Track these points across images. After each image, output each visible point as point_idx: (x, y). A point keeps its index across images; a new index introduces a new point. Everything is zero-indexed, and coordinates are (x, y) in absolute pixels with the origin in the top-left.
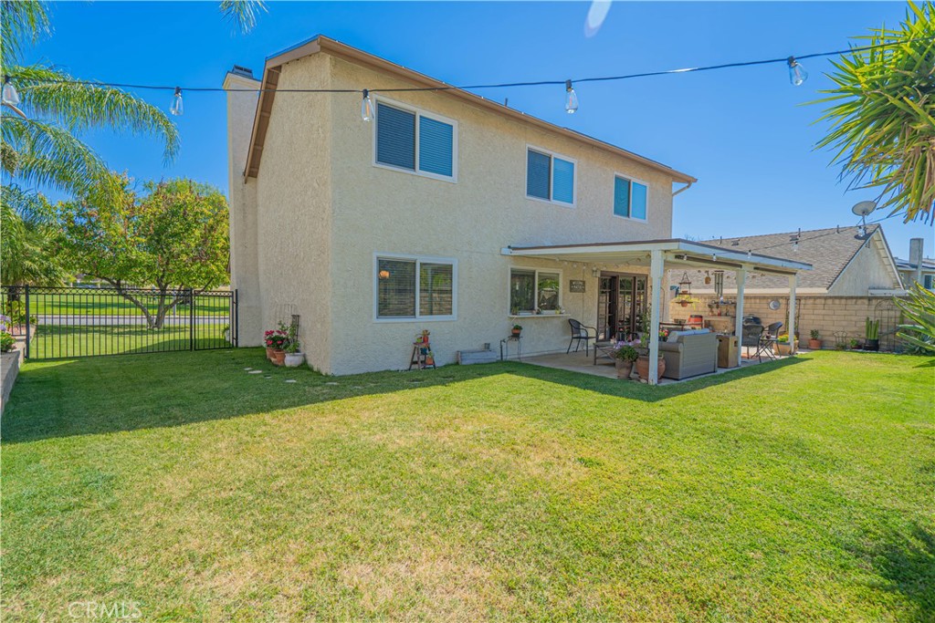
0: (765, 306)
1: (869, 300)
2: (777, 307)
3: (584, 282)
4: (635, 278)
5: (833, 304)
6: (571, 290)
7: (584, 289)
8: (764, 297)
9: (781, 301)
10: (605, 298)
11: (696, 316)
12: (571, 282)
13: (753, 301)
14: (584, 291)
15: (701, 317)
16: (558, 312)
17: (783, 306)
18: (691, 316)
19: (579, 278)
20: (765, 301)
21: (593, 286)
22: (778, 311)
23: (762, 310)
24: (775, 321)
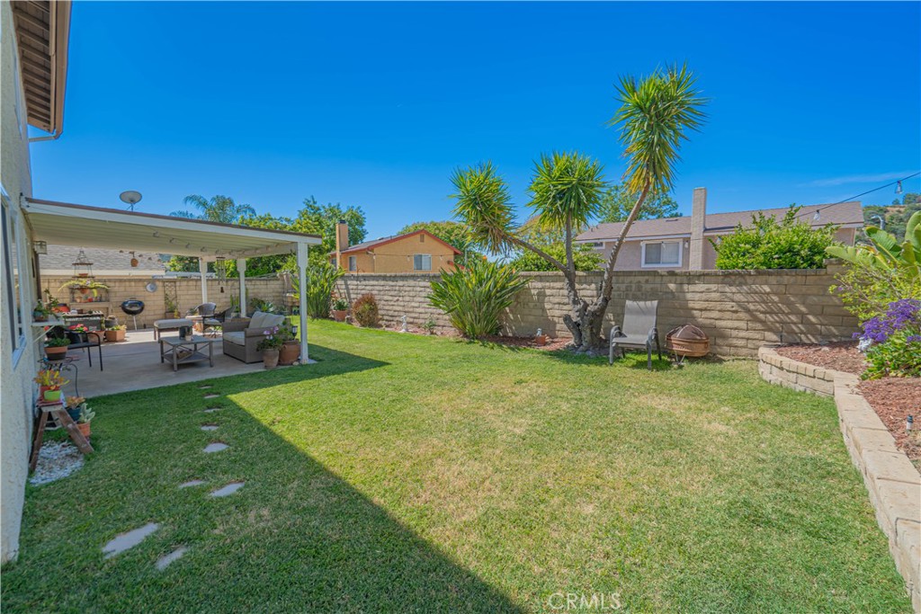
0: (142, 289)
2: (154, 289)
9: (157, 283)
13: (127, 284)
15: (65, 305)
17: (160, 289)
20: (140, 284)
22: (155, 293)
23: (141, 293)
24: (154, 303)
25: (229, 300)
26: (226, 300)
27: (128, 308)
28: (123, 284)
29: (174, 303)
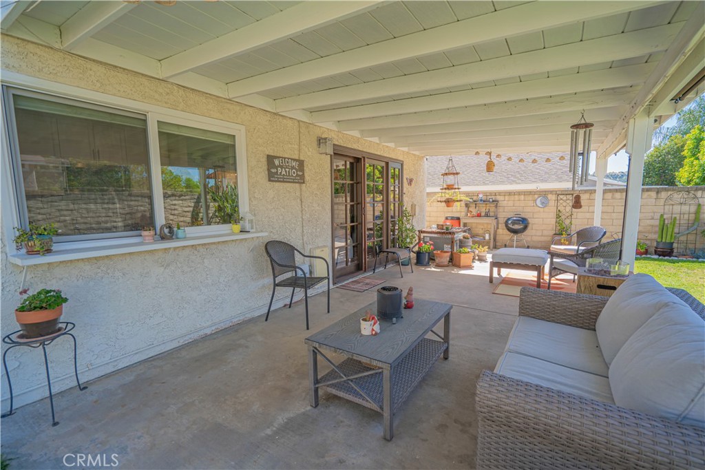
0: (531, 203)
1: (658, 193)
2: (545, 204)
3: (301, 163)
4: (387, 163)
5: (613, 198)
6: (272, 177)
7: (302, 177)
8: (530, 193)
9: (550, 196)
10: (344, 200)
11: (452, 218)
12: (270, 159)
13: (516, 197)
14: (301, 180)
15: (458, 219)
16: (236, 228)
17: (552, 203)
18: (447, 218)
19: (289, 151)
20: (530, 198)
21: (320, 171)
22: (546, 209)
23: (527, 208)
24: (542, 221)
25: (657, 223)
26: (652, 222)
27: (511, 226)
28: (512, 198)
29: (567, 222)
